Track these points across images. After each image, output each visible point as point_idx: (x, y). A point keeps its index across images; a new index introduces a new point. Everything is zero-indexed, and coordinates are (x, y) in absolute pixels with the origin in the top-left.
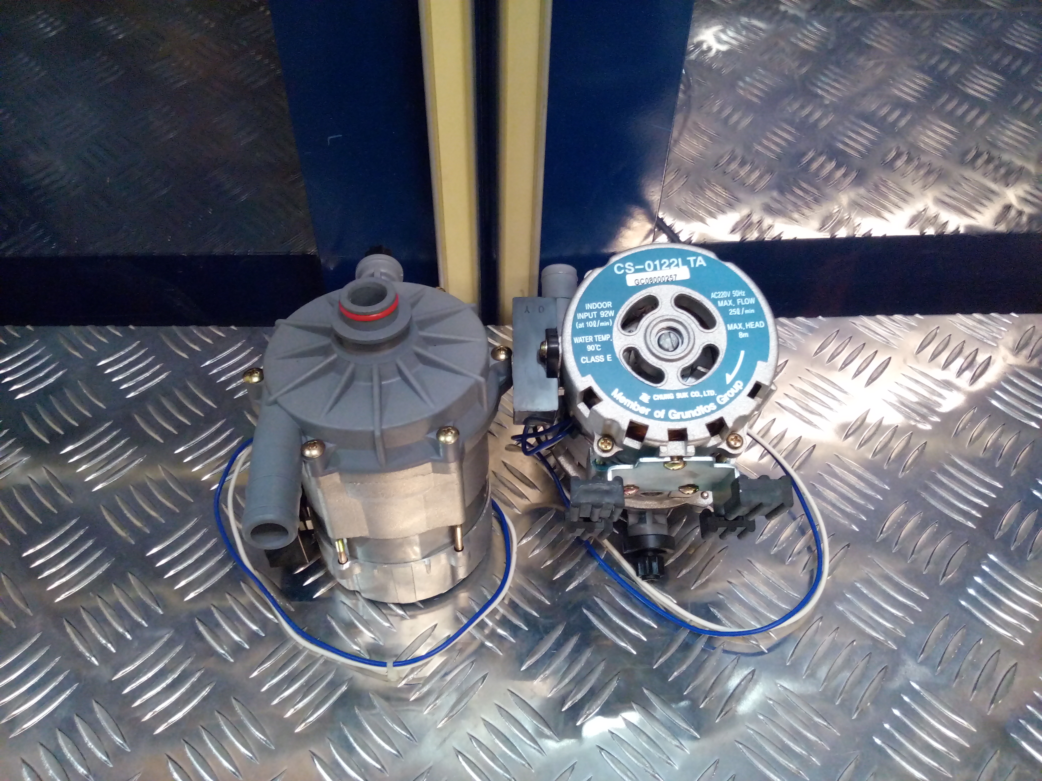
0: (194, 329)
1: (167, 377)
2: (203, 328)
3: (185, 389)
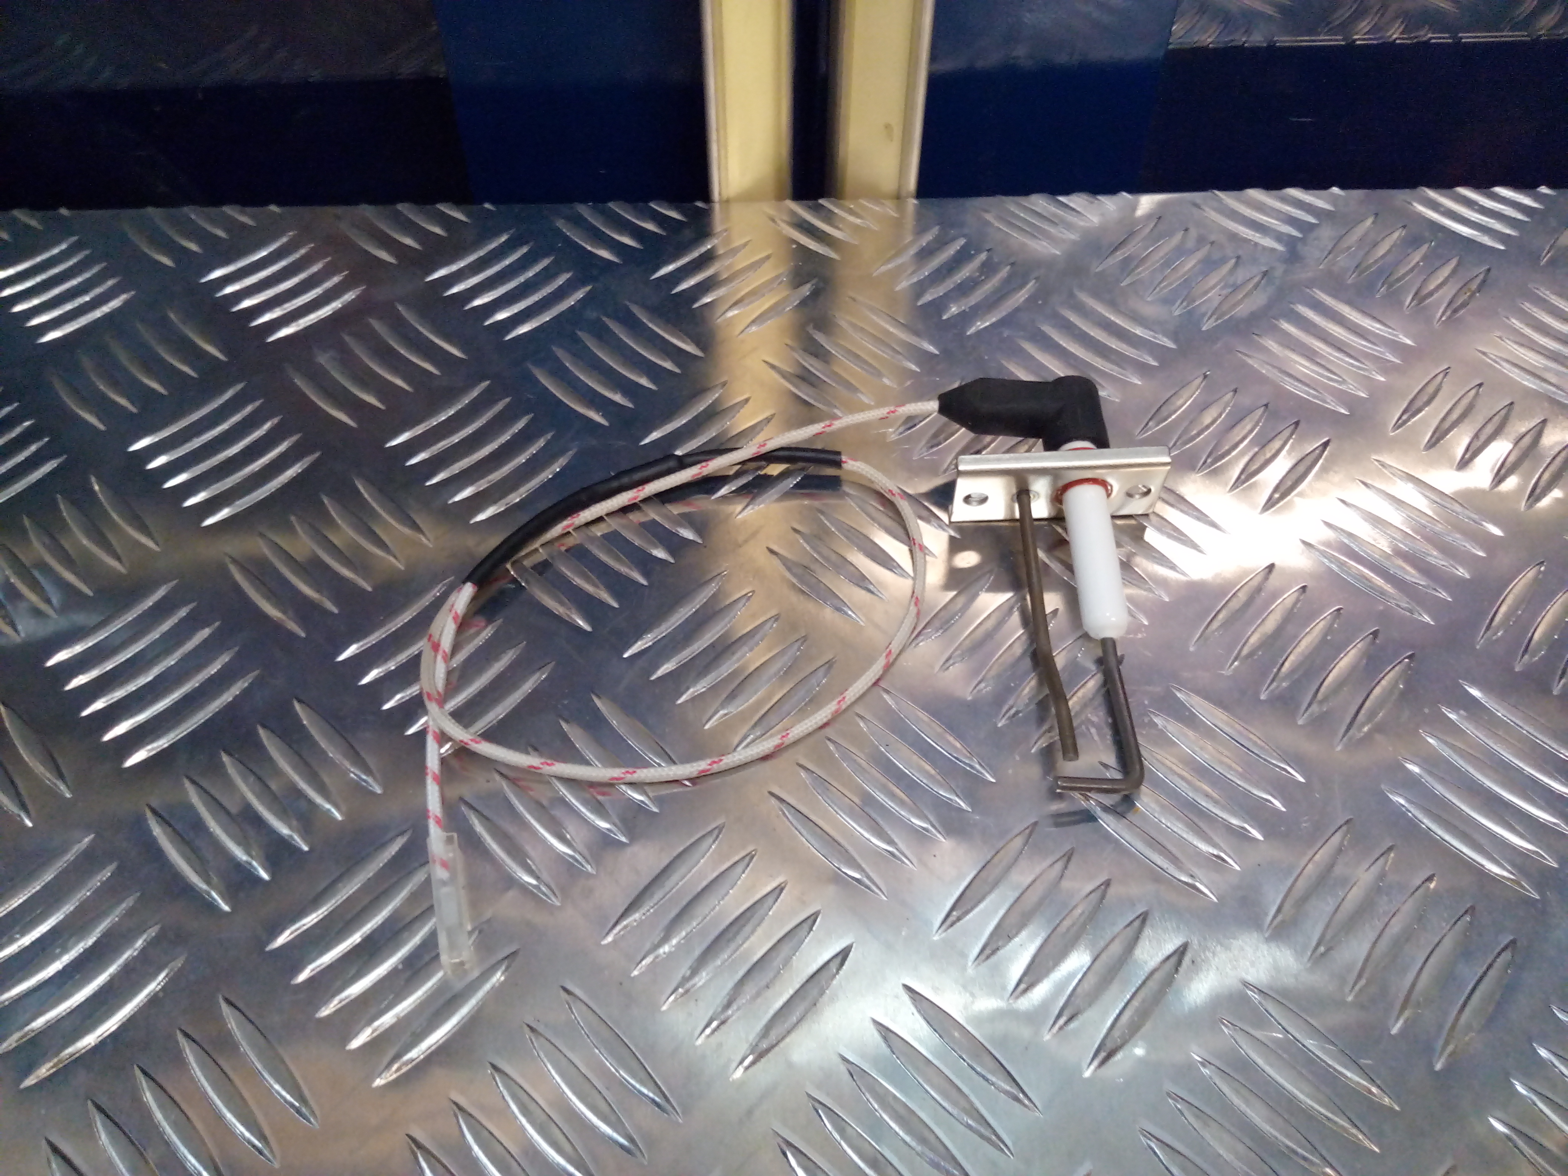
0: (193, 214)
1: (126, 303)
2: (212, 211)
3: (163, 326)
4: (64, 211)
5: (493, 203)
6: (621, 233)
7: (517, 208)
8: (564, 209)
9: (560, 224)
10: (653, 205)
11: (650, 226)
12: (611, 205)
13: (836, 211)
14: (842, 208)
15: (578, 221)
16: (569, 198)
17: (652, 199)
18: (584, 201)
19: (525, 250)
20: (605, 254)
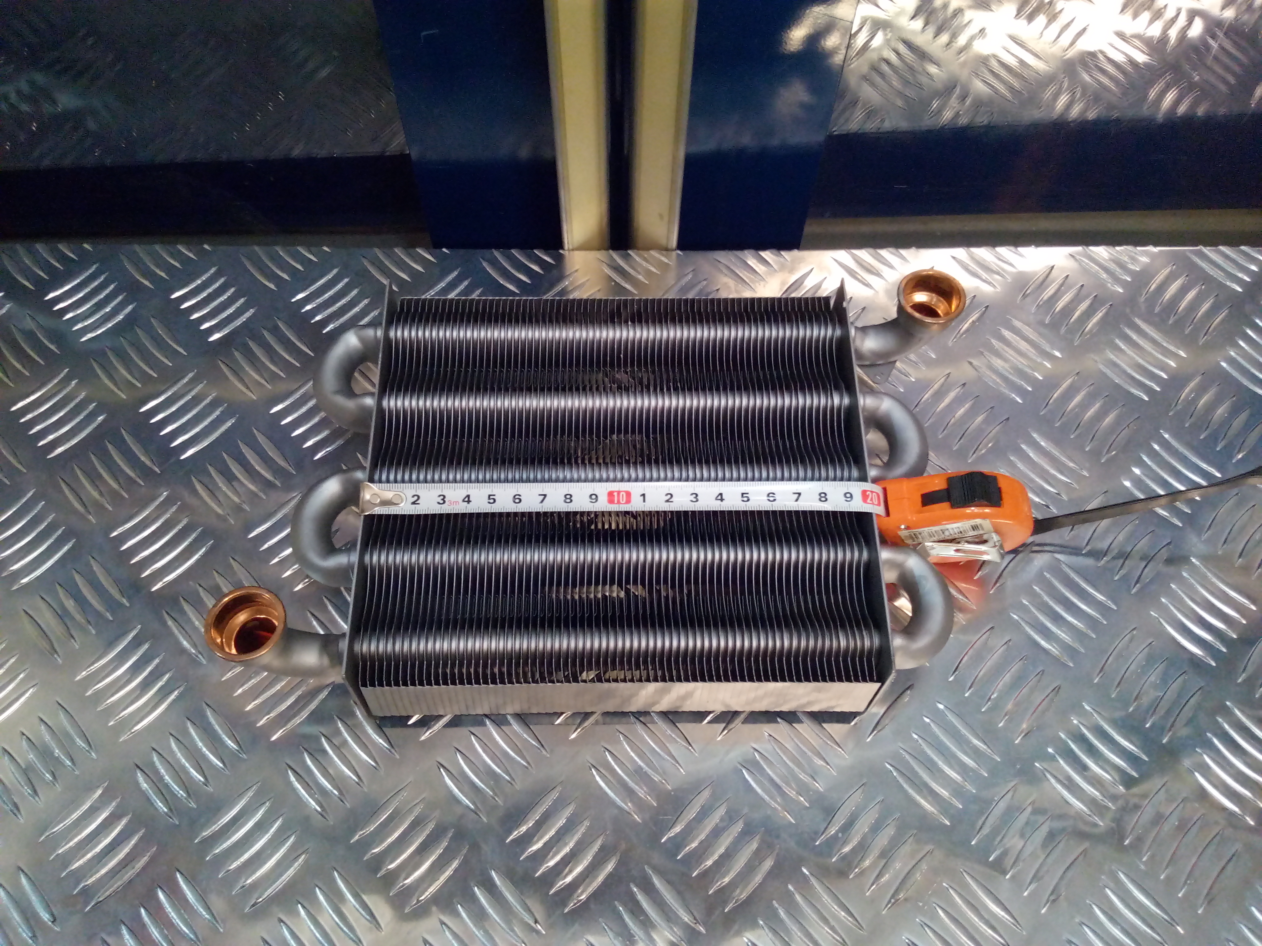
0: (281, 251)
1: (254, 314)
2: (290, 248)
3: (275, 331)
4: (206, 247)
5: (447, 248)
6: (519, 271)
7: (462, 252)
8: (486, 253)
9: (485, 264)
10: (536, 251)
11: (535, 268)
12: (513, 251)
13: (637, 259)
14: (640, 256)
15: (495, 263)
16: (489, 246)
17: (536, 248)
18: (497, 247)
19: (466, 283)
20: (511, 287)
